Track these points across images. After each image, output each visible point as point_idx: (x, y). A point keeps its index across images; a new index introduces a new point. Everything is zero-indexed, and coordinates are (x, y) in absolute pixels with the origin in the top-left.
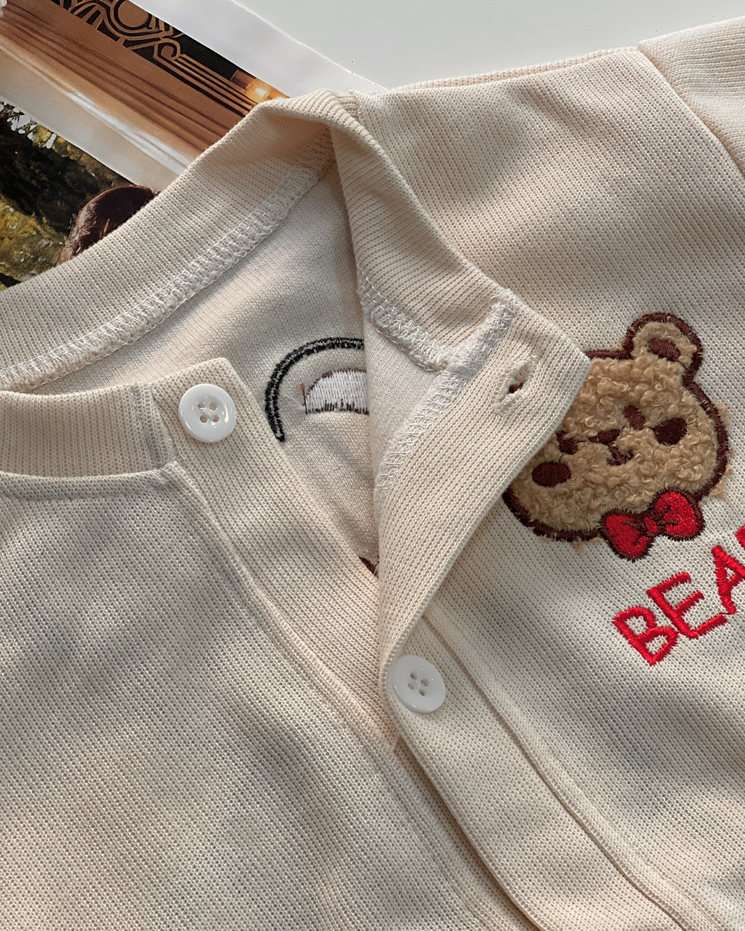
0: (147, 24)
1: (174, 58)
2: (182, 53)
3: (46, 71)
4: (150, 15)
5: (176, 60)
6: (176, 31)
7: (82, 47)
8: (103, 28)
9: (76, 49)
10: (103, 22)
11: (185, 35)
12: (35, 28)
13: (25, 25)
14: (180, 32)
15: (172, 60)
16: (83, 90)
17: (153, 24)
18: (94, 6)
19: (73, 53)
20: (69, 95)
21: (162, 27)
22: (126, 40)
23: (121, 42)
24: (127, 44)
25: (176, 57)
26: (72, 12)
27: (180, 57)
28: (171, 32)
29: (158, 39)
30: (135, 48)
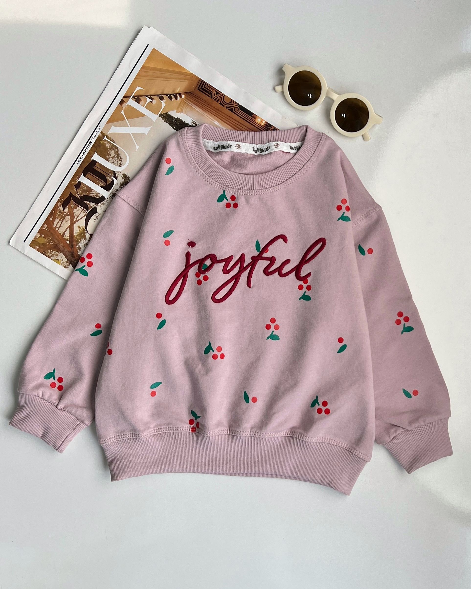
0: (231, 102)
1: (238, 111)
2: (240, 110)
3: (208, 116)
4: (232, 100)
5: (239, 112)
6: (238, 104)
7: (216, 109)
8: (220, 103)
9: (215, 109)
10: (220, 102)
11: (240, 105)
12: (204, 103)
13: (202, 103)
14: (239, 104)
15: (238, 112)
16: (217, 120)
17: (232, 102)
18: (218, 97)
19: (214, 110)
20: (214, 122)
21: (235, 103)
22: (226, 107)
23: (225, 107)
24: (227, 108)
25: (239, 111)
26: (213, 99)
27: (240, 111)
28: (237, 104)
29: (234, 106)
30: (229, 108)
